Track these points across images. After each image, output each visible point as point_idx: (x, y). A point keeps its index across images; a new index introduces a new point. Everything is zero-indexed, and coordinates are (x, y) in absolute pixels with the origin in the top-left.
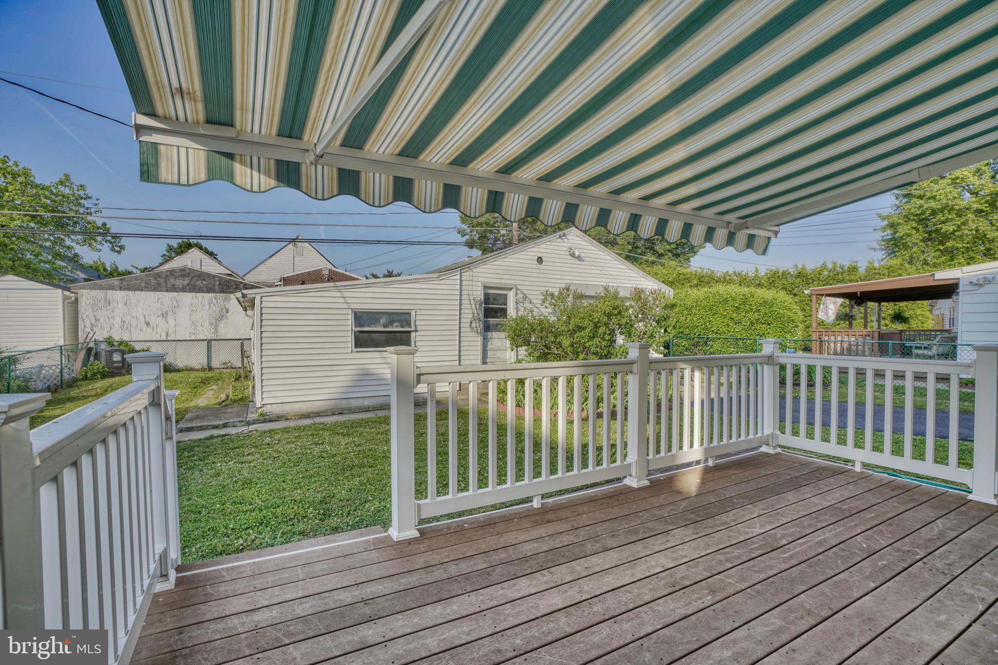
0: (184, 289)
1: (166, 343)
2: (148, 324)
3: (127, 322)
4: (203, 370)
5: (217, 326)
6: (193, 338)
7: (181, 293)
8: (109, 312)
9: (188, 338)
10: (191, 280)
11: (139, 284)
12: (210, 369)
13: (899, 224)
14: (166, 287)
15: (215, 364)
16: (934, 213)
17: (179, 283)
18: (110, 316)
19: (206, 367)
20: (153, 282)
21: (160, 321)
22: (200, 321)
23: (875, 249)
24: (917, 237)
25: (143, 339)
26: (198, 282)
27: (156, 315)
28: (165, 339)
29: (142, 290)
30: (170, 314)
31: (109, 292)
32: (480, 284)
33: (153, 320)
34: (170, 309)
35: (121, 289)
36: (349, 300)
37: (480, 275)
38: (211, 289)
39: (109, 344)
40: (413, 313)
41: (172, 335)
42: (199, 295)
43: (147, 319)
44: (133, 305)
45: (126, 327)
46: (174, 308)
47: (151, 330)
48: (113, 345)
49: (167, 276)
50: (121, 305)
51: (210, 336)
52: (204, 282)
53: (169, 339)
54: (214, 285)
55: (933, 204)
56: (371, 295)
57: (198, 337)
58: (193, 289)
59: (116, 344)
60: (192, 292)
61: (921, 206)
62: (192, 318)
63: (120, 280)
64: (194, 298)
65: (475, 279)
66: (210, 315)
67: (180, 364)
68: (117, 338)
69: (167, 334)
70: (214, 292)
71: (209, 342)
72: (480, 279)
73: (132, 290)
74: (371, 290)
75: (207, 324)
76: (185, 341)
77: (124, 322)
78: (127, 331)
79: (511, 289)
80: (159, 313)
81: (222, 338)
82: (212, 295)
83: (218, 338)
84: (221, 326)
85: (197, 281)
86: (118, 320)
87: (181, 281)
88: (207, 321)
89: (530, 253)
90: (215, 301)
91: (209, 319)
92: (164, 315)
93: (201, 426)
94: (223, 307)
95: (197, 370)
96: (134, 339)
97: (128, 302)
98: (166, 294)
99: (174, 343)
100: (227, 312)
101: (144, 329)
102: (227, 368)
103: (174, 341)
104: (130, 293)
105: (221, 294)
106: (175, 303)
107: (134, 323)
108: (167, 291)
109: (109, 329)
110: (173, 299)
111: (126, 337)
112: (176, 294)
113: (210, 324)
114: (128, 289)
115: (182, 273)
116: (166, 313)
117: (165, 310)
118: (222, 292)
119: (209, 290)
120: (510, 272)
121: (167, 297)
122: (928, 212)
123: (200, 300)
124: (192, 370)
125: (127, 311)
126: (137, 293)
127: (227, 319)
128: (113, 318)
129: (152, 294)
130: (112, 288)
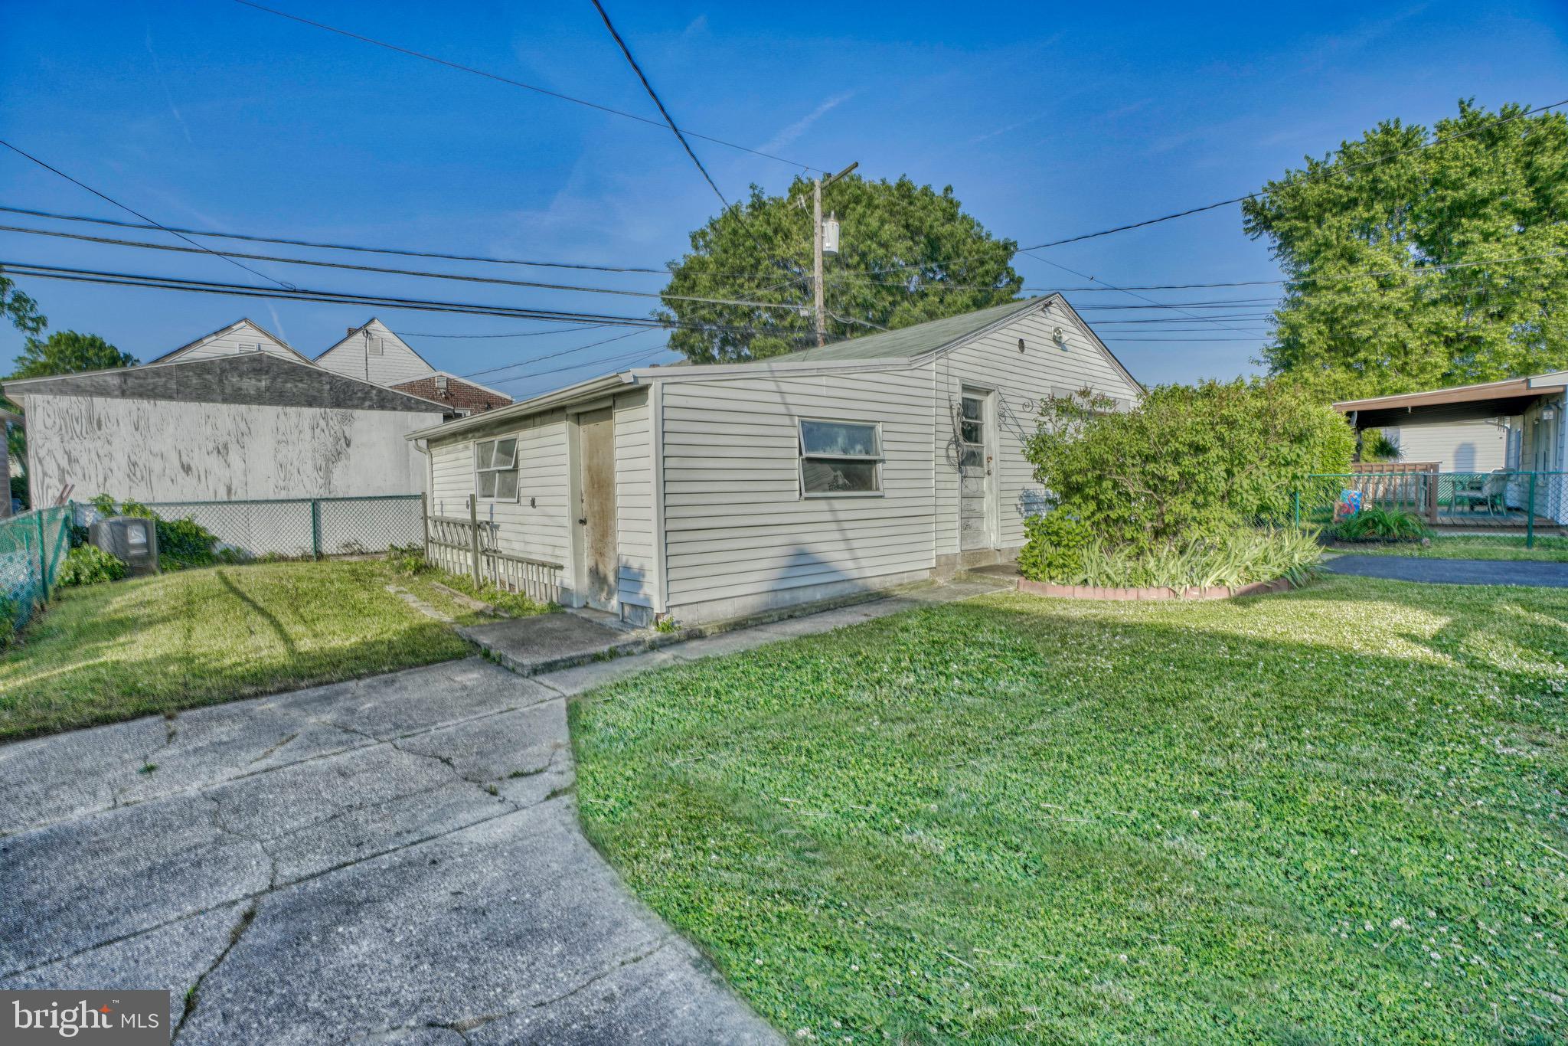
0: (259, 399)
1: (227, 507)
2: (187, 469)
3: (141, 464)
4: (306, 558)
5: (329, 471)
6: (283, 495)
7: (254, 407)
8: (99, 443)
9: (272, 497)
10: (274, 379)
11: (165, 386)
12: (320, 556)
13: (1301, 326)
14: (223, 392)
15: (327, 547)
16: (1350, 309)
17: (249, 384)
18: (101, 453)
19: (312, 553)
20: (195, 381)
21: (214, 462)
22: (296, 463)
23: (1258, 362)
24: (1320, 345)
25: (179, 500)
26: (289, 385)
27: (204, 450)
28: (225, 499)
29: (171, 398)
30: (234, 448)
31: (99, 402)
32: (957, 381)
33: (197, 461)
34: (234, 440)
35: (123, 394)
36: (789, 399)
37: (957, 365)
38: (315, 398)
39: (104, 508)
40: (879, 428)
41: (239, 491)
42: (292, 410)
43: (185, 459)
44: (153, 429)
45: (138, 474)
46: (242, 437)
47: (195, 481)
48: (112, 513)
49: (223, 371)
50: (126, 429)
51: (316, 493)
52: (300, 385)
53: (233, 498)
54: (320, 391)
55: (1346, 299)
56: (824, 391)
57: (293, 495)
58: (279, 398)
59: (119, 510)
60: (278, 404)
61: (1333, 301)
62: (279, 456)
63: (119, 375)
64: (282, 417)
65: (952, 371)
66: (314, 451)
67: (259, 551)
68: (120, 496)
69: (229, 490)
70: (321, 405)
71: (315, 503)
72: (957, 373)
73: (149, 397)
74: (824, 381)
75: (308, 468)
76: (267, 501)
77: (135, 464)
78: (143, 484)
79: (988, 392)
80: (211, 446)
81: (341, 495)
82: (316, 411)
83: (332, 496)
84: (337, 472)
85: (286, 382)
86: (121, 460)
87: (253, 382)
88: (310, 462)
89: (1011, 333)
90: (322, 423)
91: (314, 459)
92: (222, 451)
93: (571, 659)
94: (340, 434)
95: (293, 560)
96: (160, 499)
97: (142, 424)
98: (224, 407)
99: (245, 507)
100: (348, 445)
101: (179, 479)
102: (352, 554)
103: (246, 502)
104: (146, 405)
105: (336, 410)
106: (243, 426)
107: (157, 465)
108: (225, 401)
109: (101, 479)
110: (238, 419)
111: (140, 496)
112: (243, 408)
113: (315, 467)
114: (141, 396)
115: (256, 365)
116: (226, 447)
117: (221, 440)
118: (338, 404)
119: (311, 402)
120: (990, 364)
121: (225, 415)
122: (1340, 311)
123: (294, 419)
124: (284, 559)
125: (141, 443)
126: (162, 403)
127: (348, 458)
128: (110, 455)
129: (193, 406)
130: (103, 392)
